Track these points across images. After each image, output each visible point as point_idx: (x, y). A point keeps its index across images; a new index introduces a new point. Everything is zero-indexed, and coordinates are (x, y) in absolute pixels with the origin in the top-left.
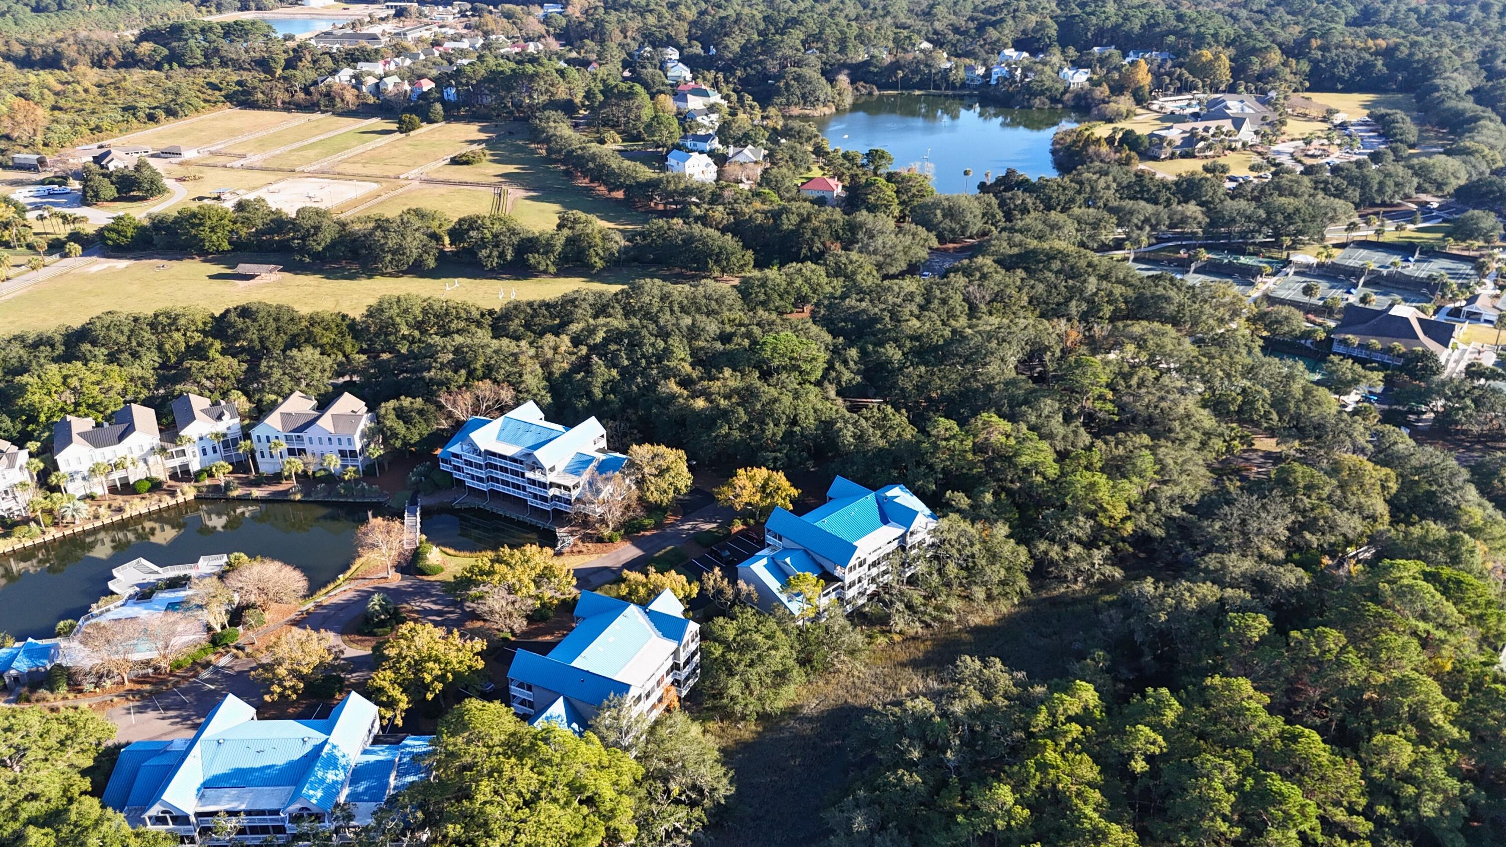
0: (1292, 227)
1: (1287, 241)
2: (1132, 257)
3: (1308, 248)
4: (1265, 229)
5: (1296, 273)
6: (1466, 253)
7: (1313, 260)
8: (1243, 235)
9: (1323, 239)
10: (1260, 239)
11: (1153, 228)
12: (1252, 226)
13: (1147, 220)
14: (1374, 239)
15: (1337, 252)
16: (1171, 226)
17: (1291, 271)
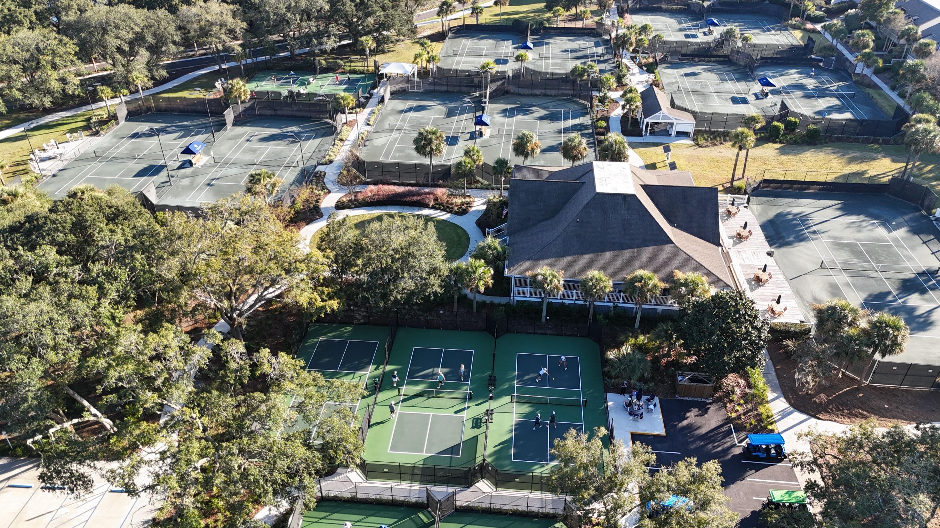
0: (370, 20)
1: (368, 42)
2: (122, 113)
3: (399, 47)
4: (333, 29)
5: (395, 95)
6: (579, 25)
7: (409, 69)
8: (306, 39)
9: (413, 30)
10: (330, 44)
11: (155, 50)
12: (313, 26)
13: (139, 39)
14: (472, 21)
15: (437, 48)
16: (187, 43)
17: (384, 90)
